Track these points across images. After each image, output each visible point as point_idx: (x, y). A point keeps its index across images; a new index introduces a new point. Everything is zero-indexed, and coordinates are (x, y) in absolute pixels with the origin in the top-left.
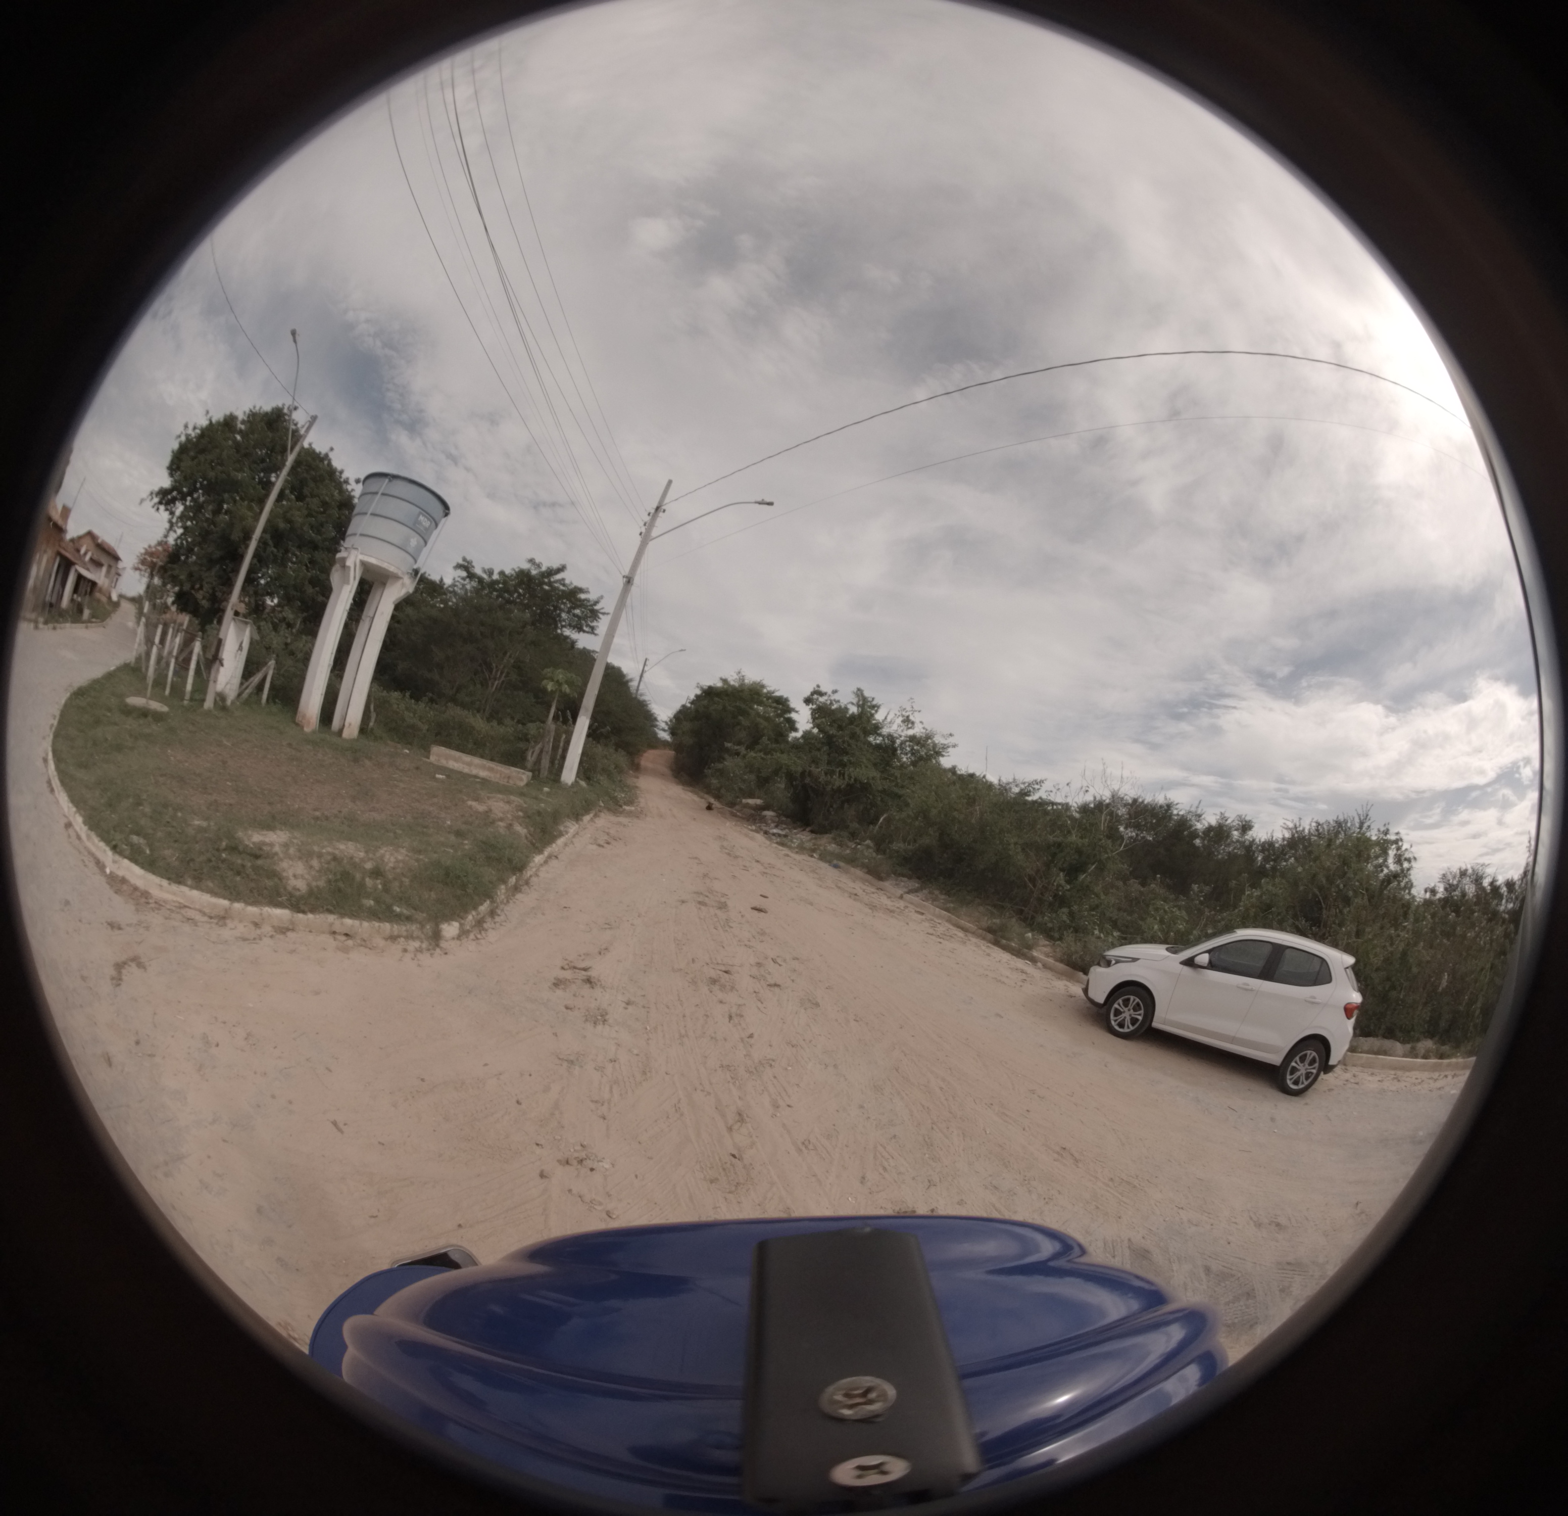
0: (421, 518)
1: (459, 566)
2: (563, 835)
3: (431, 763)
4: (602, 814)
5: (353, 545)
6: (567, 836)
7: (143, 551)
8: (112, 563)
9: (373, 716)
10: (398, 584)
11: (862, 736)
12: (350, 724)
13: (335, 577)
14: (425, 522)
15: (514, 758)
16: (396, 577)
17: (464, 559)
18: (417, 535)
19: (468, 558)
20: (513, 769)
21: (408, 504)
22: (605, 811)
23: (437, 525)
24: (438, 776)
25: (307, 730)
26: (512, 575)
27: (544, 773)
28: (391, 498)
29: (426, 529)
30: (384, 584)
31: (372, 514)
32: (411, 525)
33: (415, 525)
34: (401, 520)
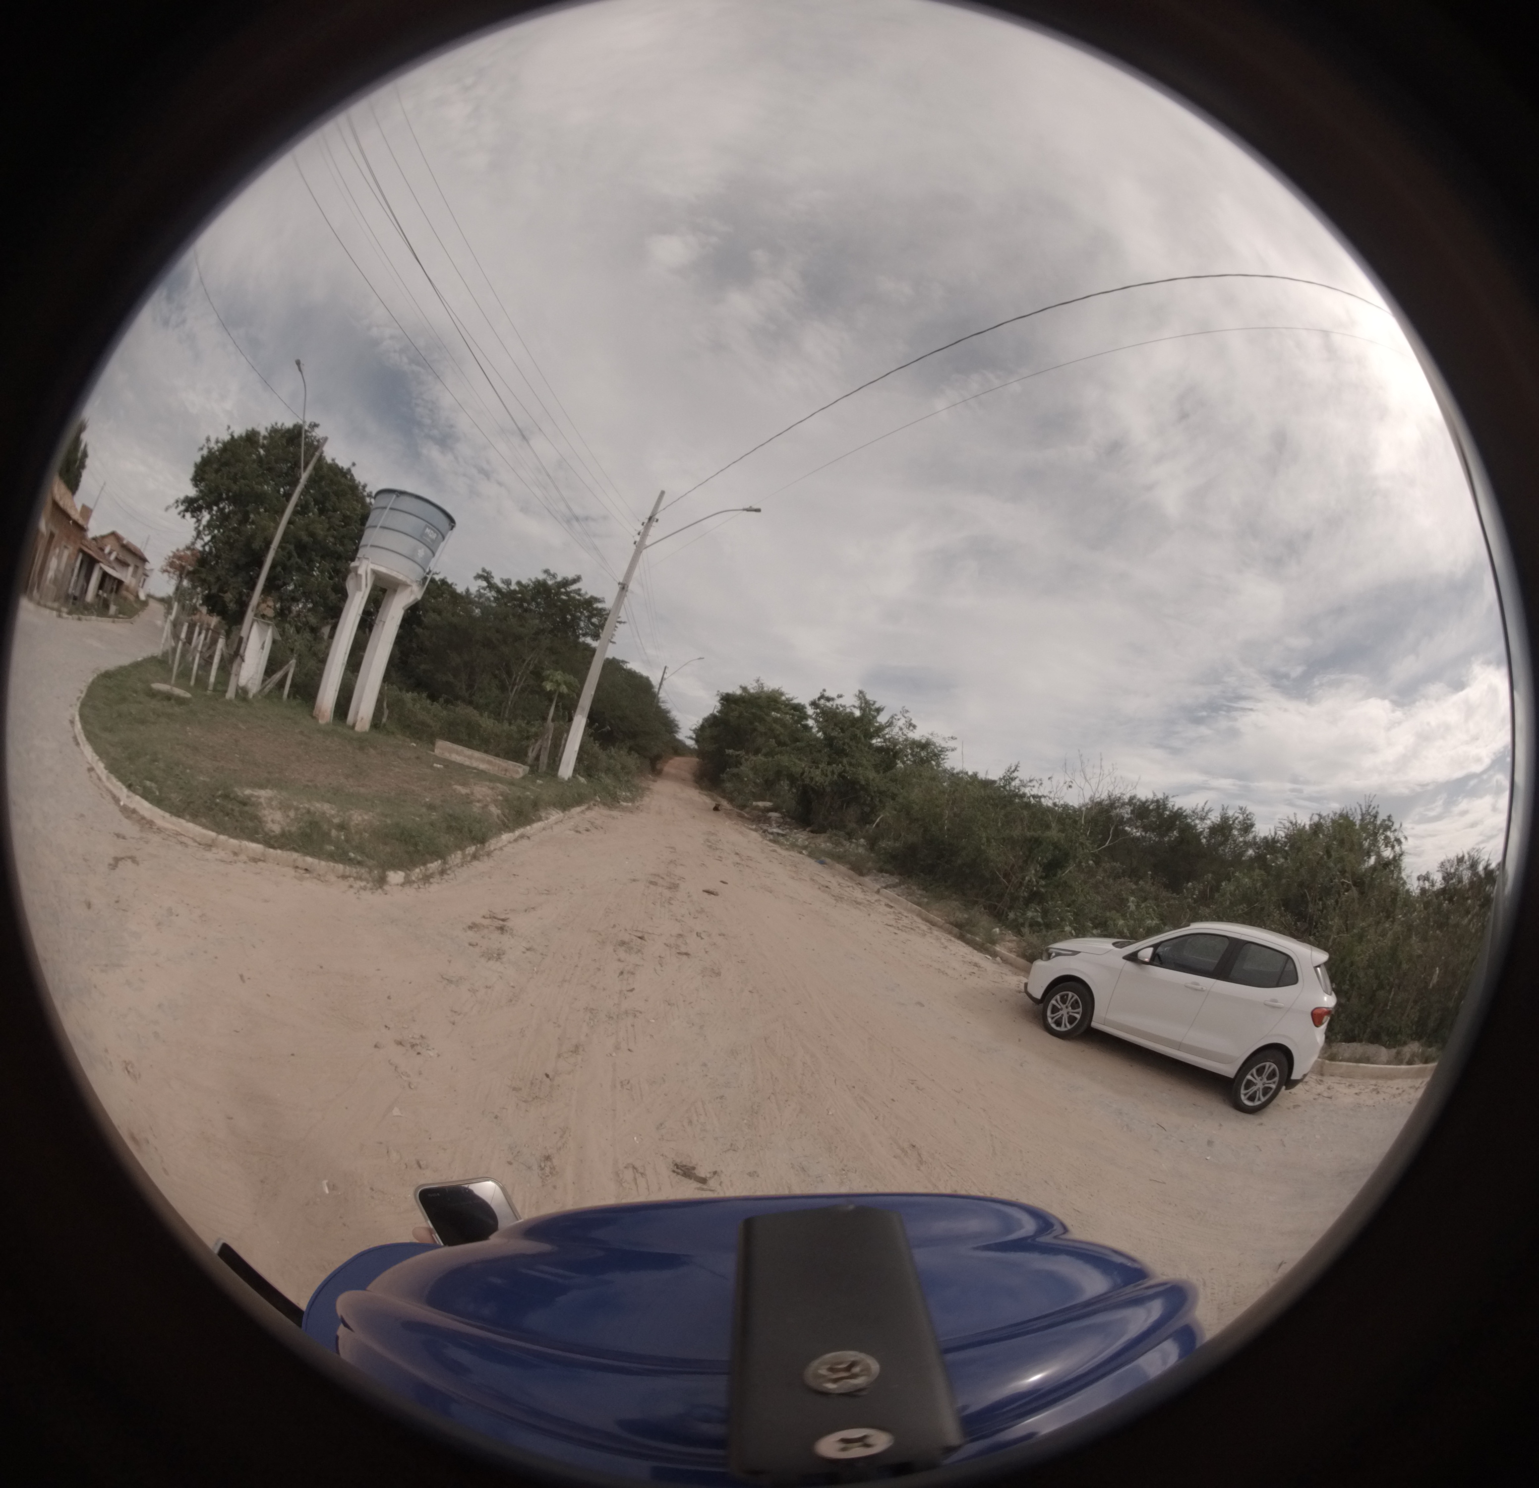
0: (428, 530)
1: (479, 577)
2: (542, 820)
3: (435, 756)
4: (596, 808)
5: (364, 555)
6: (546, 822)
7: (171, 554)
8: (139, 564)
9: (386, 712)
10: (409, 590)
11: (863, 739)
12: (362, 719)
13: (350, 585)
14: (431, 534)
15: (517, 755)
16: (406, 585)
17: (484, 570)
18: (425, 547)
19: (488, 569)
20: (510, 762)
21: (414, 518)
22: (600, 805)
23: (444, 538)
24: (435, 765)
25: (322, 722)
26: (529, 585)
27: (543, 767)
28: (399, 512)
29: (432, 541)
30: (395, 591)
31: (382, 527)
32: (418, 537)
33: (421, 537)
34: (409, 533)
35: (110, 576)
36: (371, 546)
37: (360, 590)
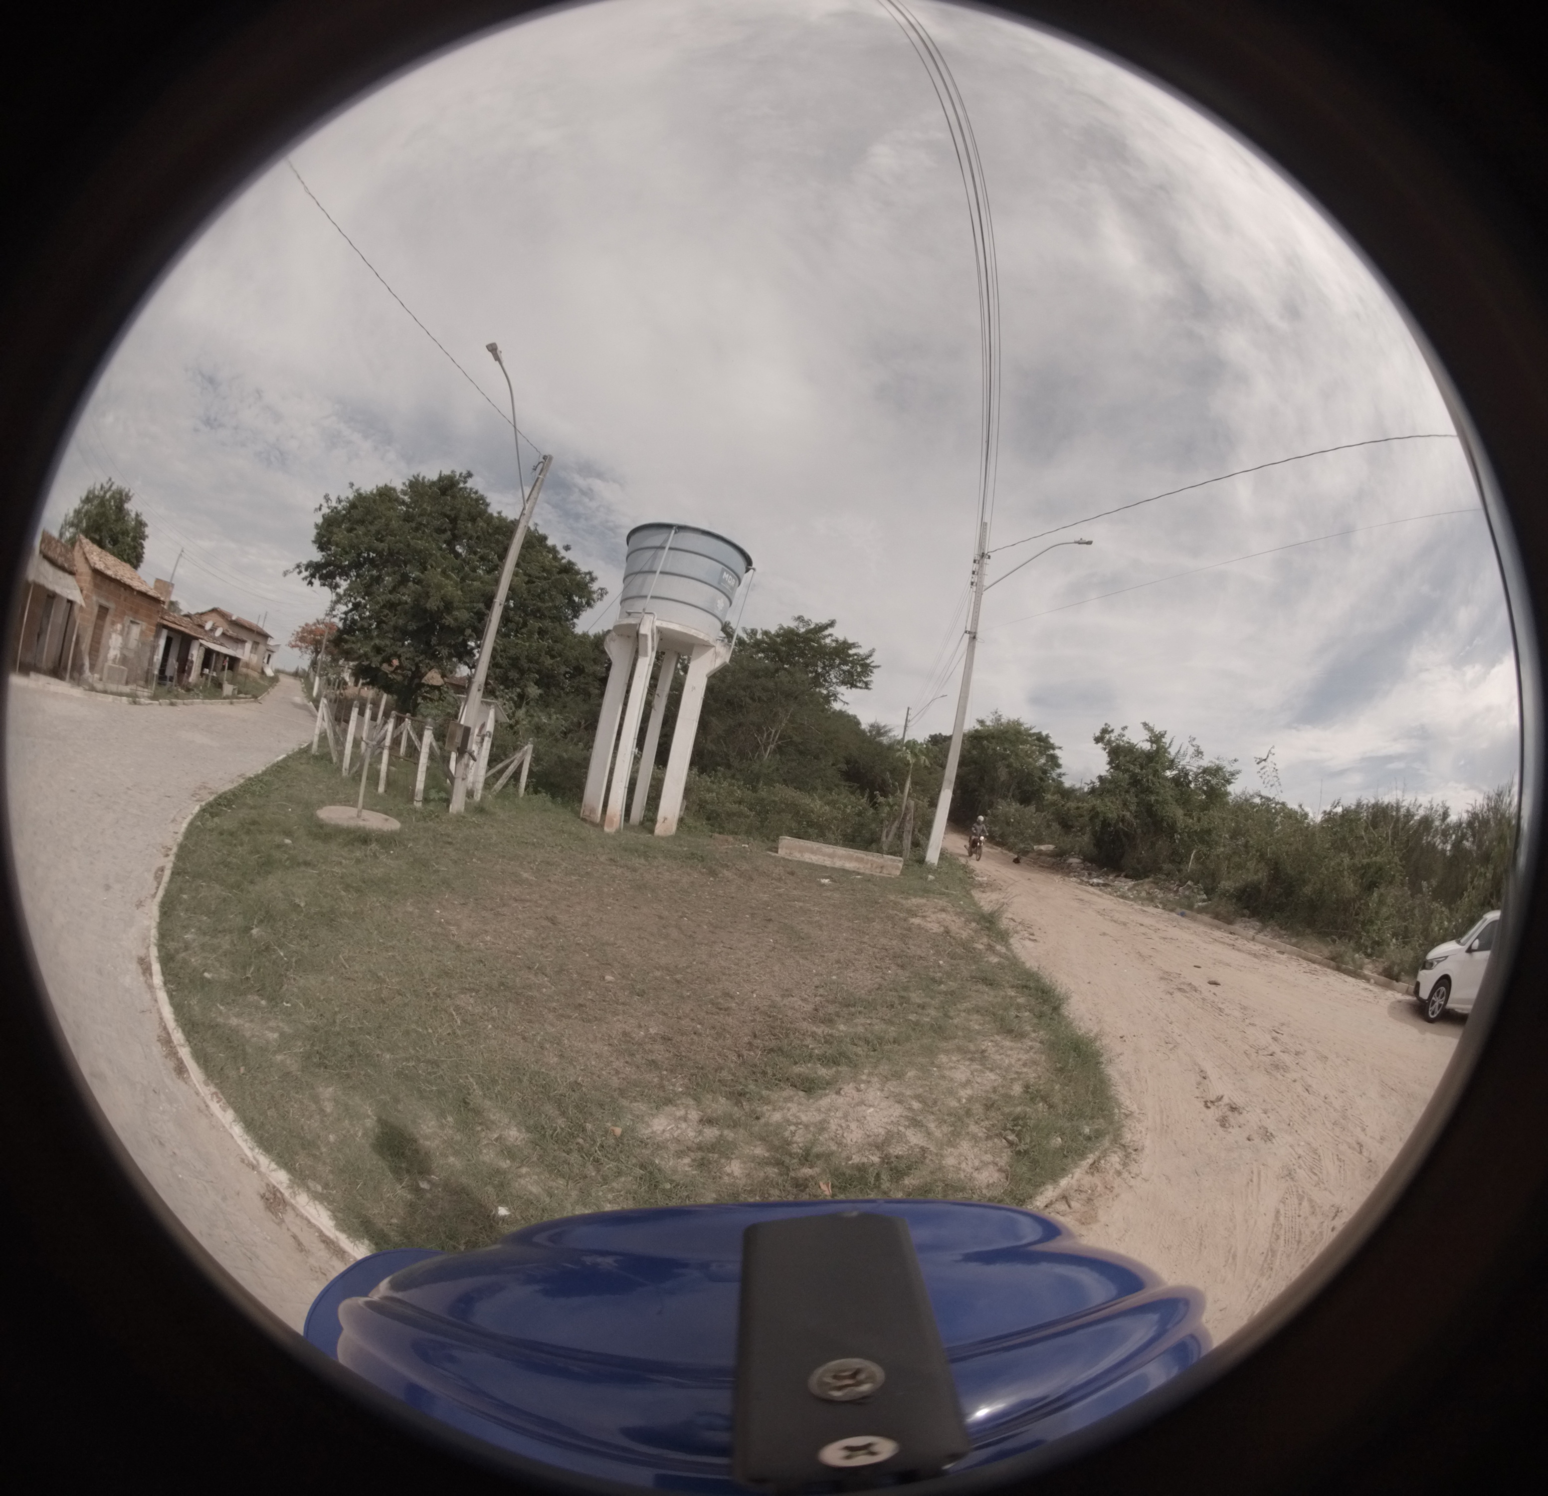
0: (726, 575)
5: (644, 609)
7: (300, 629)
8: (258, 639)
10: (709, 652)
12: (664, 818)
13: (612, 648)
14: (728, 579)
16: (706, 646)
18: (724, 597)
21: (707, 560)
23: (740, 582)
24: (823, 881)
25: (610, 830)
27: (907, 855)
28: (685, 553)
29: (732, 589)
31: (663, 573)
32: (715, 584)
33: (719, 583)
34: (702, 579)
35: (218, 653)
36: (652, 597)
37: (646, 655)
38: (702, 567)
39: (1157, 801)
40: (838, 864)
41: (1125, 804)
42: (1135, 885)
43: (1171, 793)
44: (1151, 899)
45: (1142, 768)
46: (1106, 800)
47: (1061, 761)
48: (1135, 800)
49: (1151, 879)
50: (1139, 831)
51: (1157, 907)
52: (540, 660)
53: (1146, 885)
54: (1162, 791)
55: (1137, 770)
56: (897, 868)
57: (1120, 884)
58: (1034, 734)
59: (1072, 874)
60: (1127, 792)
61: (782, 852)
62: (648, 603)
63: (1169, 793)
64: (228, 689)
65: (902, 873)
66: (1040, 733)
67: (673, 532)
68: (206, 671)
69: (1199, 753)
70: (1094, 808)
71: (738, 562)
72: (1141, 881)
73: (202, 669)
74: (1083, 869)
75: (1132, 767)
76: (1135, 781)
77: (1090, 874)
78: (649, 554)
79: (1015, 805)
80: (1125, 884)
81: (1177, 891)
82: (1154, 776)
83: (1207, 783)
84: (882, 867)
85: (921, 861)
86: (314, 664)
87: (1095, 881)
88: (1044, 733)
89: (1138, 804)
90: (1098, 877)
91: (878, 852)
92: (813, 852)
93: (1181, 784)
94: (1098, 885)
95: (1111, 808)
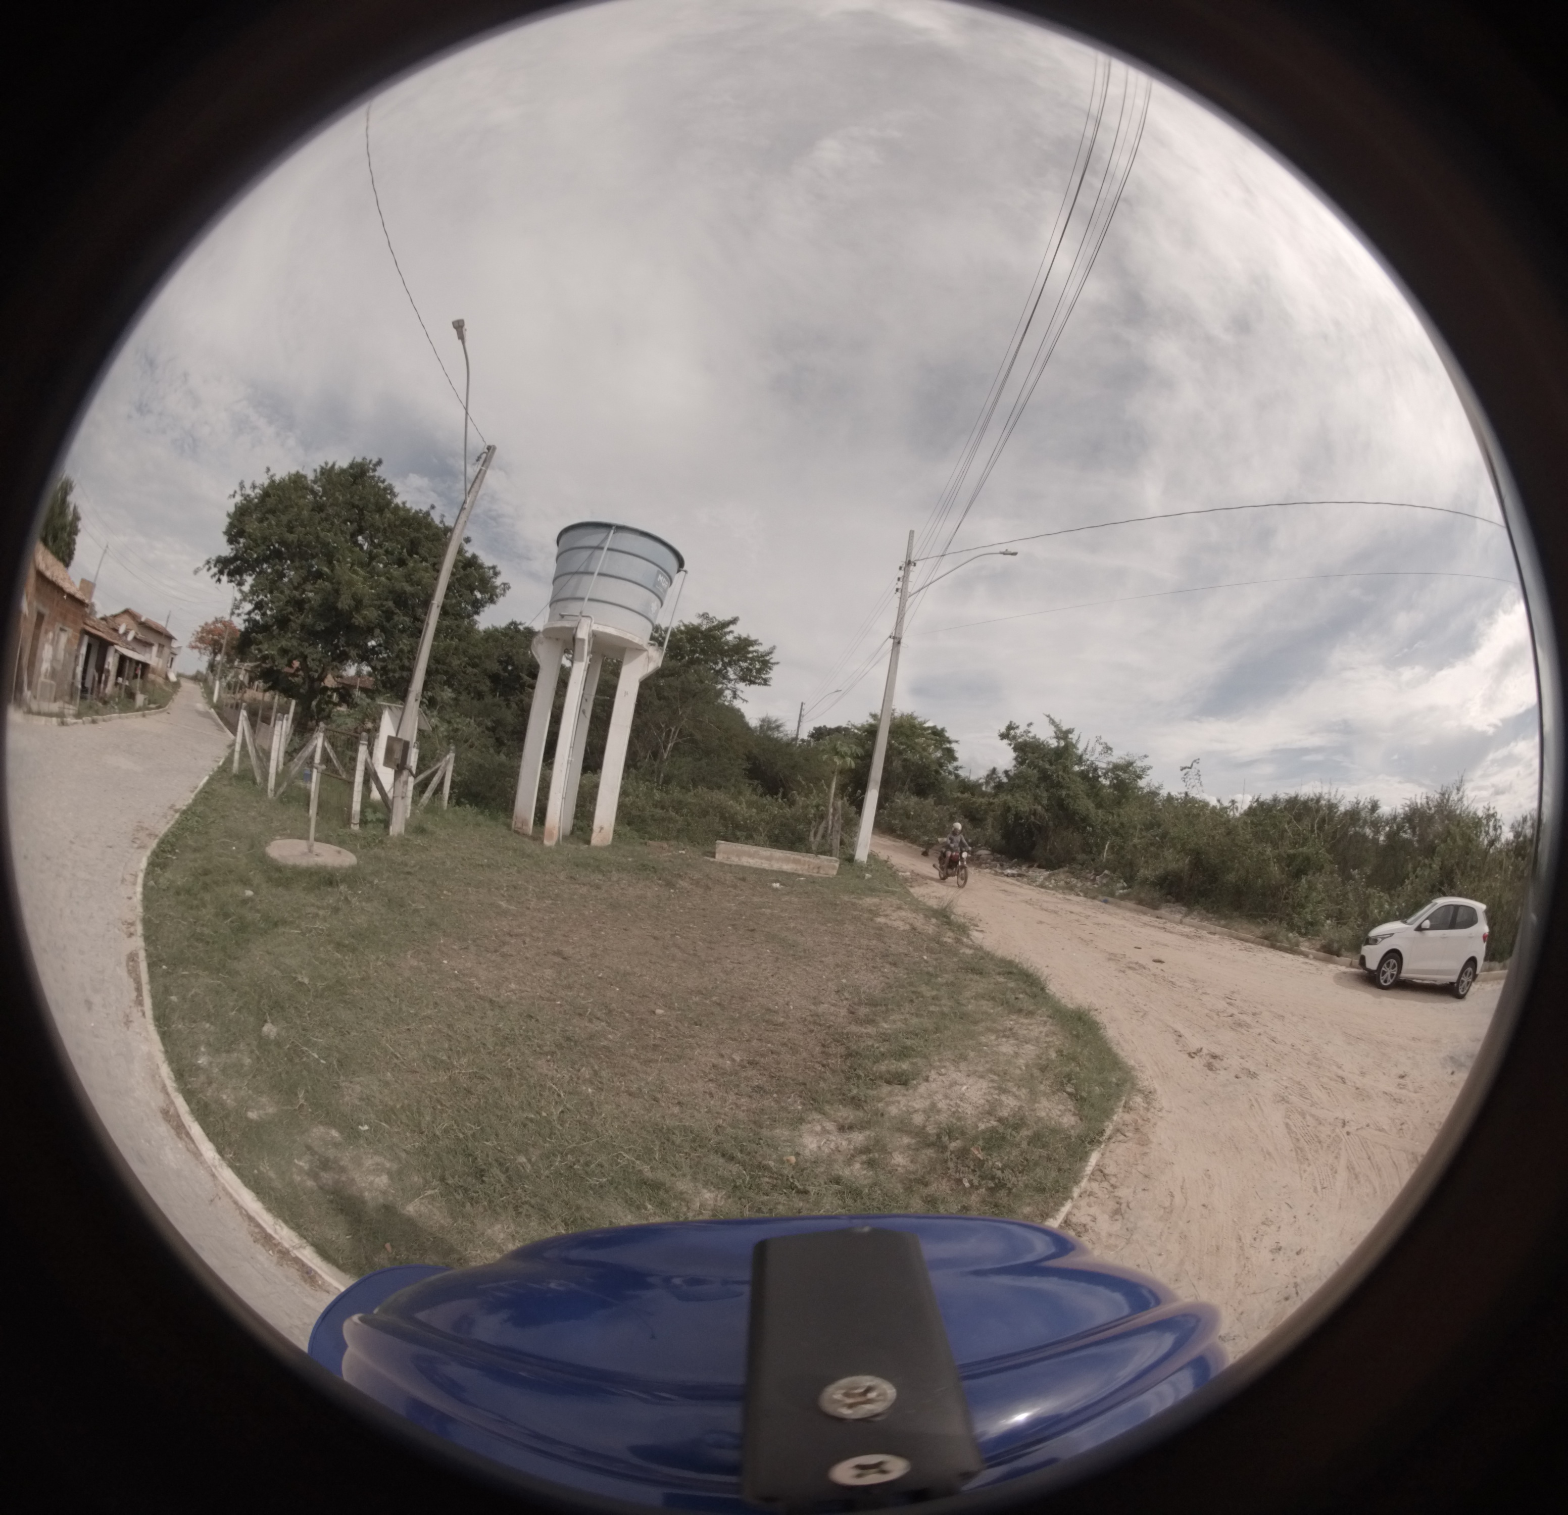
0: (660, 578)
5: (581, 613)
7: (199, 629)
8: (163, 641)
10: (643, 657)
12: (605, 827)
14: (664, 582)
16: (637, 649)
18: (656, 597)
21: (642, 561)
23: (671, 583)
25: (550, 843)
28: (620, 554)
29: (665, 591)
31: (597, 574)
32: (650, 587)
33: (654, 586)
34: (638, 581)
35: (131, 660)
36: (590, 600)
37: (581, 660)
38: (639, 569)
39: (1068, 795)
40: (776, 866)
41: (1036, 799)
42: (1050, 876)
43: (1082, 787)
44: (1070, 888)
45: (1051, 764)
46: (1017, 795)
47: (957, 755)
48: (1045, 794)
49: (1066, 869)
50: (1051, 823)
51: (1078, 895)
52: (447, 661)
53: (1062, 876)
54: (1073, 786)
55: (1047, 766)
56: (834, 868)
57: (1035, 874)
58: (929, 728)
59: (983, 865)
60: (1038, 787)
61: (719, 857)
62: (586, 607)
63: (1080, 787)
64: (140, 699)
65: (838, 873)
66: (935, 727)
67: (612, 532)
68: (120, 680)
69: (1108, 749)
70: (1005, 803)
71: (673, 563)
72: (1056, 871)
73: (117, 679)
74: (993, 860)
75: (1041, 763)
76: (1045, 777)
77: (1002, 865)
78: (585, 554)
79: (914, 799)
80: (1041, 875)
81: (1094, 880)
82: (1064, 771)
83: (1117, 777)
84: (819, 868)
85: (850, 859)
86: (212, 667)
87: (1009, 871)
88: (939, 727)
89: (1049, 799)
90: (1011, 868)
91: (808, 852)
92: (751, 856)
93: (1089, 779)
94: (1013, 876)
95: (1023, 803)
